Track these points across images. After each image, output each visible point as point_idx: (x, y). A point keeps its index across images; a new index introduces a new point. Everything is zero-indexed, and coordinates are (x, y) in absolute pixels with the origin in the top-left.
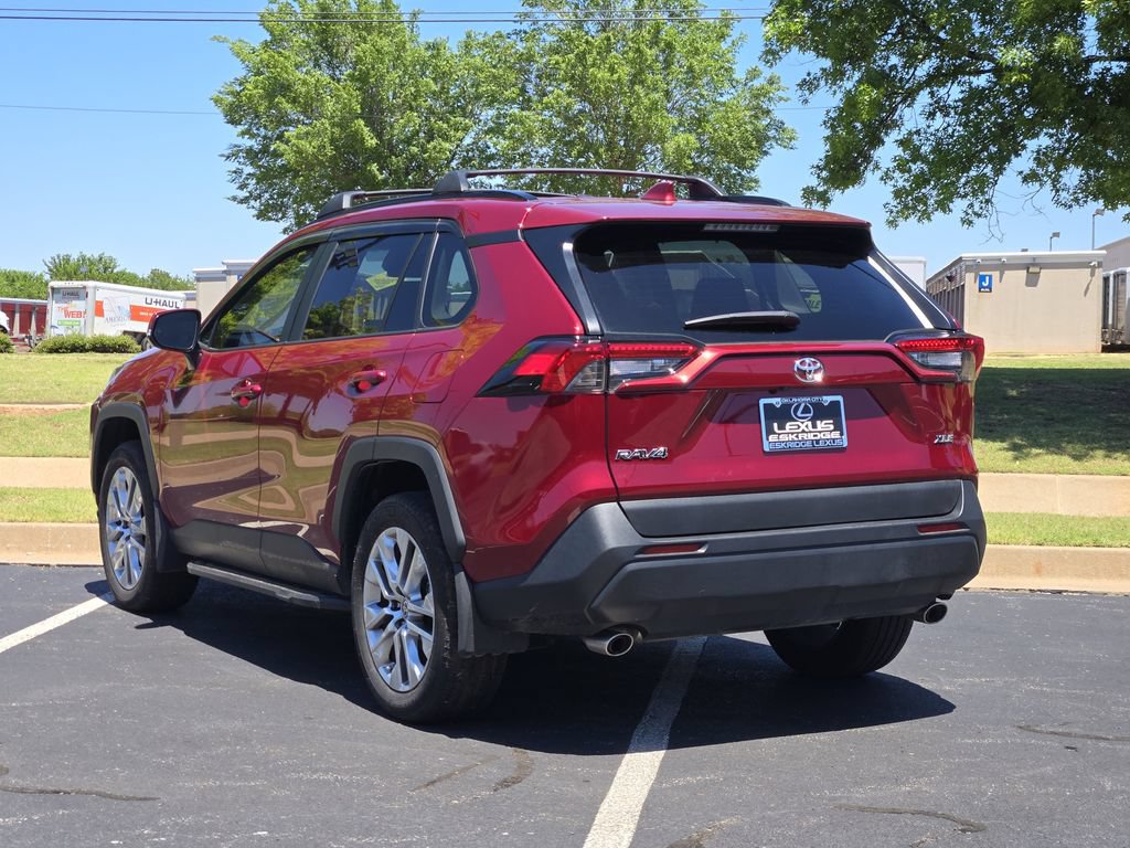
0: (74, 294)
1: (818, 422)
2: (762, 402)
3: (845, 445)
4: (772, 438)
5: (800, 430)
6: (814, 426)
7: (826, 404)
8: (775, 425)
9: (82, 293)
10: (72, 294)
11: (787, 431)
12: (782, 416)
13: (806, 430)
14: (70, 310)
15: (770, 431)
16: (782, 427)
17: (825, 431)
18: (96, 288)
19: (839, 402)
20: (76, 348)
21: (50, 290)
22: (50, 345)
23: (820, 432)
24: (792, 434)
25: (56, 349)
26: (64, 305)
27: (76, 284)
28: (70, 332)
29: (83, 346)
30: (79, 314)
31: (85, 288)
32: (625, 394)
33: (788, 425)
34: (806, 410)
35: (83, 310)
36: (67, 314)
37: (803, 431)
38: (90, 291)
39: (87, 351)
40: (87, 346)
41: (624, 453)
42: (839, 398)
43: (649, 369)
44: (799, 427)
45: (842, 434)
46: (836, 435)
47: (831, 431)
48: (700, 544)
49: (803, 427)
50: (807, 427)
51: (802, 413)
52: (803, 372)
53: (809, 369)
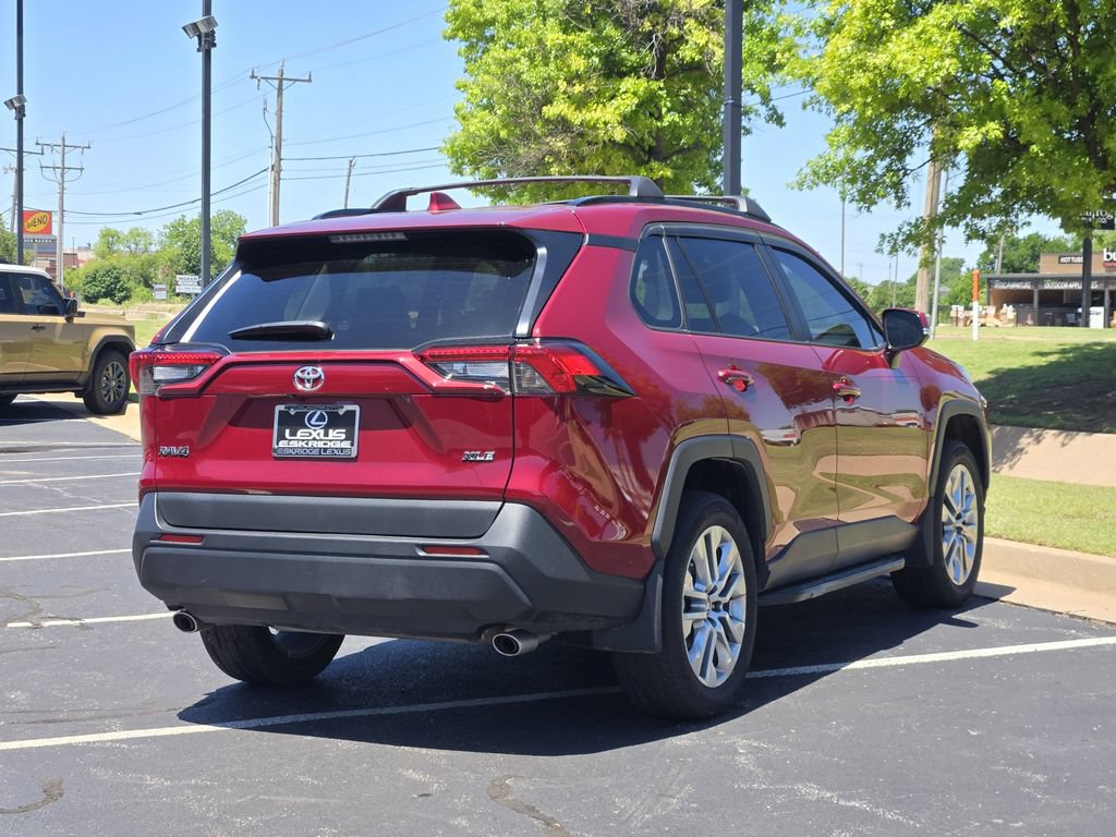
1: (331, 431)
2: (280, 408)
3: (354, 454)
4: (282, 444)
5: (311, 438)
6: (326, 434)
7: (341, 413)
8: (287, 431)
11: (299, 437)
12: (296, 423)
13: (317, 437)
15: (281, 437)
16: (293, 434)
17: (337, 440)
23: (331, 441)
24: (303, 441)
33: (299, 433)
34: (321, 418)
37: (314, 439)
42: (356, 408)
44: (311, 435)
45: (352, 445)
46: (346, 444)
47: (342, 441)
48: (201, 537)
49: (314, 435)
50: (318, 435)
51: (317, 421)
52: (302, 381)
53: (308, 377)
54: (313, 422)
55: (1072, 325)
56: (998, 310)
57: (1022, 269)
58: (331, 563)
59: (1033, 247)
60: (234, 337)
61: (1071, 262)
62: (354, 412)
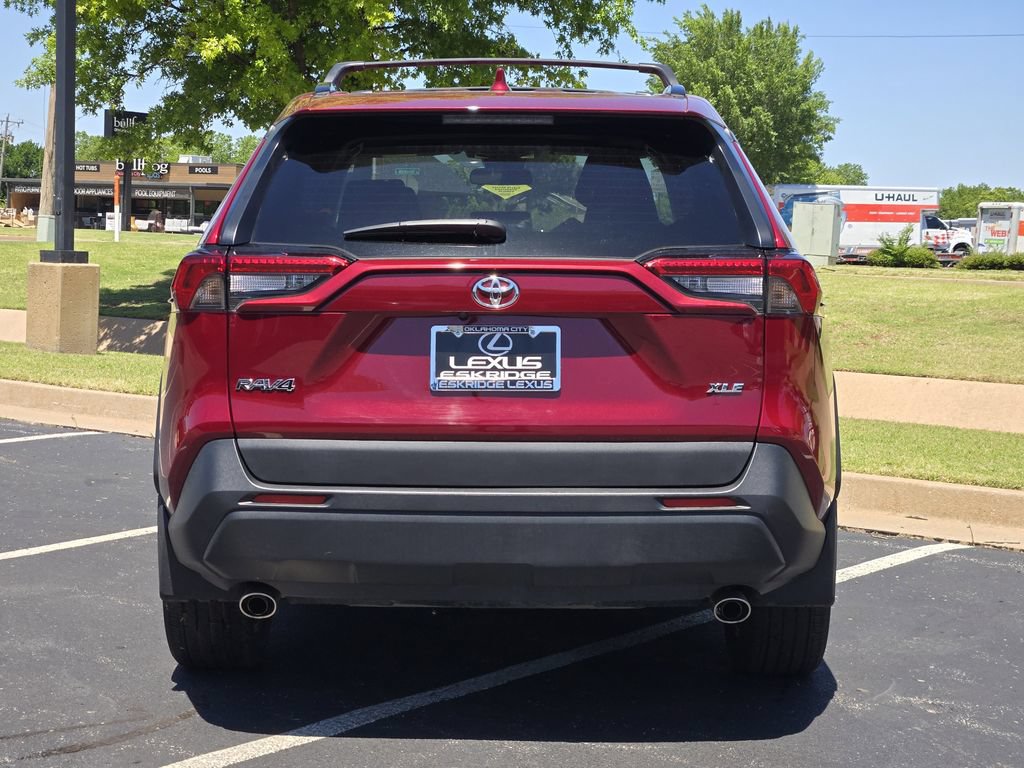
0: (1000, 214)
1: (519, 359)
2: (435, 329)
3: (557, 387)
4: (445, 376)
5: (489, 367)
6: (512, 362)
7: (533, 336)
8: (452, 359)
9: (1007, 215)
10: (999, 214)
11: (469, 366)
12: (463, 349)
13: (499, 367)
14: (996, 229)
15: (443, 366)
16: (462, 361)
17: (529, 371)
18: (1020, 209)
19: (554, 334)
20: (995, 265)
21: (979, 210)
22: (970, 262)
23: (520, 371)
24: (476, 371)
25: (975, 267)
26: (991, 225)
27: (1003, 205)
28: (991, 250)
29: (1002, 263)
30: (1004, 233)
31: (1010, 208)
32: (250, 314)
33: (470, 361)
34: (502, 342)
35: (1007, 230)
36: (993, 233)
37: (494, 369)
38: (1015, 212)
39: (1004, 268)
40: (1005, 263)
41: (249, 384)
42: (556, 329)
43: (283, 286)
44: (488, 363)
45: (553, 375)
46: (544, 376)
47: (537, 371)
48: (326, 497)
49: (494, 363)
50: (500, 363)
51: (495, 346)
52: (485, 296)
53: (496, 290)
54: (490, 346)
55: (88, 228)
56: (18, 213)
57: (16, 174)
58: (534, 525)
59: (26, 155)
60: (351, 238)
61: (85, 170)
62: (554, 335)
